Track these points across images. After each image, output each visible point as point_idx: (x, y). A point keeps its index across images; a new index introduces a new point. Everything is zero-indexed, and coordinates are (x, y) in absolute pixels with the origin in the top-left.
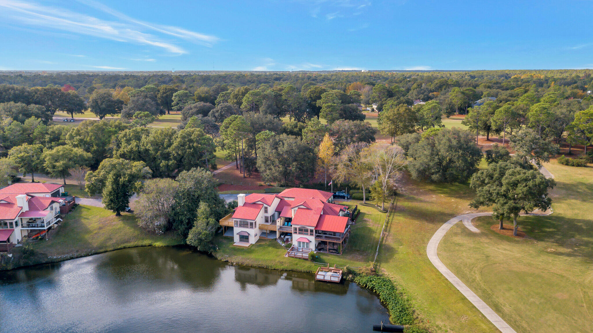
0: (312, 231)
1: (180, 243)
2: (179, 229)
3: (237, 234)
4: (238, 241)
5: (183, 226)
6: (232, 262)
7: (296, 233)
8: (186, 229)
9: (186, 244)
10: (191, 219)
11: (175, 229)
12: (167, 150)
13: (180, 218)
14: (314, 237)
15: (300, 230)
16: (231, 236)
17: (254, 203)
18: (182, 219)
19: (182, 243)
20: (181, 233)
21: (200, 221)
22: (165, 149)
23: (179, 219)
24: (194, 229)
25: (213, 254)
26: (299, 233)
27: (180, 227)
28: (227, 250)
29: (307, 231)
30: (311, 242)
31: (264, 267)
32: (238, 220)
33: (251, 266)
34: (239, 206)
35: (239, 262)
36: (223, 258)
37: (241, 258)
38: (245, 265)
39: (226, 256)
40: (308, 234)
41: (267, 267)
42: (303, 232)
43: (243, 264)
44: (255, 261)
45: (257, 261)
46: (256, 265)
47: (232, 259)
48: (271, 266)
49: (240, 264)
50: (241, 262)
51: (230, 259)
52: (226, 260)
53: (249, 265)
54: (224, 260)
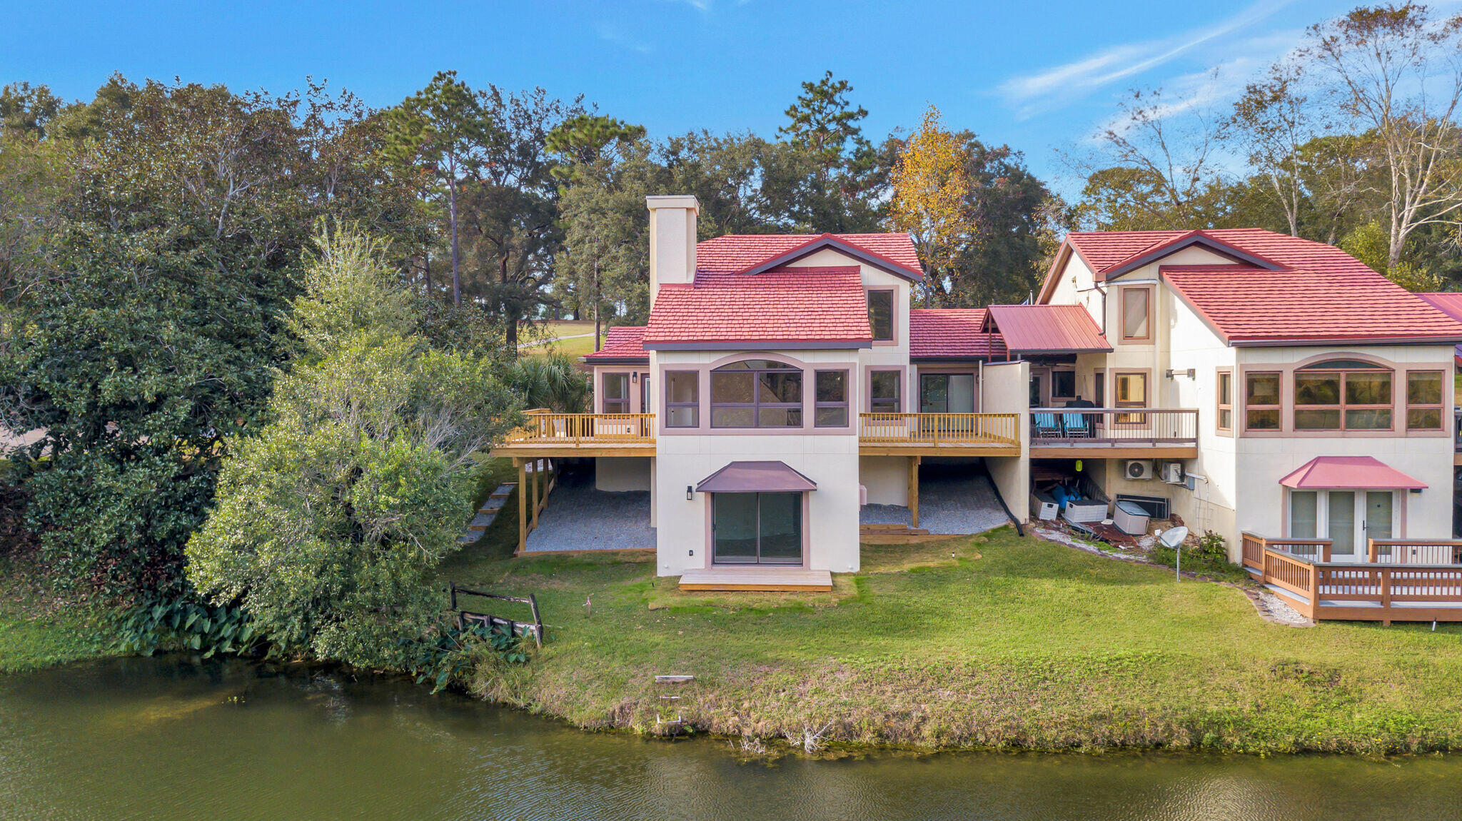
0: (1423, 386)
1: (92, 651)
3: (692, 494)
4: (701, 558)
6: (766, 726)
7: (1261, 421)
14: (1449, 443)
15: (1313, 389)
19: (126, 643)
25: (493, 687)
26: (1303, 424)
29: (1375, 389)
30: (1418, 487)
31: (1160, 737)
32: (704, 363)
33: (1016, 744)
34: (662, 285)
35: (851, 725)
36: (636, 704)
37: (846, 678)
38: (928, 743)
39: (661, 684)
40: (1385, 423)
41: (1209, 736)
42: (1343, 406)
43: (903, 741)
44: (1030, 689)
45: (1046, 689)
46: (1070, 733)
47: (746, 705)
48: (1241, 725)
49: (867, 738)
50: (879, 719)
51: (720, 707)
52: (677, 719)
53: (982, 738)
54: (658, 725)
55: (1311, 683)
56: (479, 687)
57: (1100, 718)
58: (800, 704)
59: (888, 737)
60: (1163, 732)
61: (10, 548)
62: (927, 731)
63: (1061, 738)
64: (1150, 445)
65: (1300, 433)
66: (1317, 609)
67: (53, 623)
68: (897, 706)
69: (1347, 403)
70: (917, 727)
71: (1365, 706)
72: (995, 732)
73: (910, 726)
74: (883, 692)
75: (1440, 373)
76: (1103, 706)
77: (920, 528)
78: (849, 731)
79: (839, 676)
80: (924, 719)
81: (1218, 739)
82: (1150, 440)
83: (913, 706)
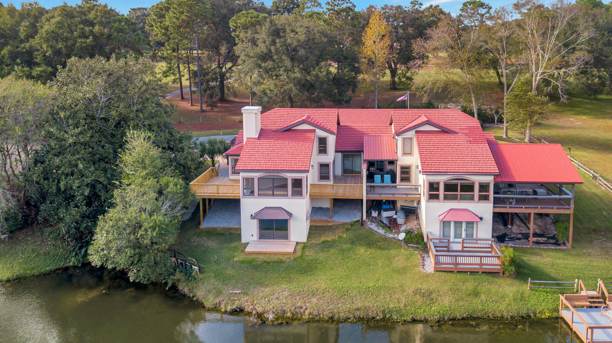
0: (484, 187)
1: (62, 264)
2: (61, 220)
3: (252, 217)
4: (255, 238)
5: (74, 211)
6: (260, 310)
7: (433, 197)
8: (84, 216)
9: (86, 265)
10: (99, 186)
11: (46, 220)
12: (27, 45)
13: (62, 185)
14: (491, 205)
15: (450, 187)
16: (232, 225)
17: (288, 130)
18: (69, 188)
19: (72, 262)
20: (68, 232)
21: (133, 186)
22: (22, 41)
23: (59, 189)
24: (112, 213)
25: (184, 288)
26: (446, 198)
27: (62, 212)
28: (230, 271)
29: (469, 188)
30: (481, 219)
31: (374, 315)
32: (256, 175)
33: (332, 318)
34: (248, 138)
35: (285, 310)
36: (224, 300)
37: (286, 294)
38: (306, 317)
39: (231, 294)
40: (472, 198)
41: (388, 316)
42: (459, 193)
43: (299, 316)
44: (339, 298)
45: (344, 299)
46: (348, 314)
47: (256, 302)
48: (399, 311)
49: (289, 315)
50: (293, 309)
51: (248, 302)
52: (234, 307)
53: (322, 316)
54: (229, 308)
55: (423, 297)
56: (180, 287)
57: (358, 309)
58: (271, 302)
59: (295, 315)
60: (375, 314)
61: (34, 223)
62: (307, 312)
63: (345, 316)
64: (405, 196)
65: (446, 201)
66: (435, 268)
67: (49, 253)
68: (299, 304)
69: (461, 192)
70: (304, 312)
71: (437, 304)
72: (326, 315)
73: (302, 311)
74: (296, 299)
75: (489, 183)
76: (360, 305)
77: (333, 219)
78: (284, 312)
79: (284, 293)
80: (306, 309)
81: (390, 317)
82: (406, 194)
83: (304, 304)
